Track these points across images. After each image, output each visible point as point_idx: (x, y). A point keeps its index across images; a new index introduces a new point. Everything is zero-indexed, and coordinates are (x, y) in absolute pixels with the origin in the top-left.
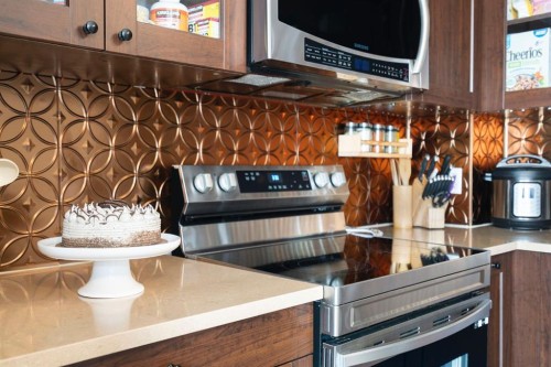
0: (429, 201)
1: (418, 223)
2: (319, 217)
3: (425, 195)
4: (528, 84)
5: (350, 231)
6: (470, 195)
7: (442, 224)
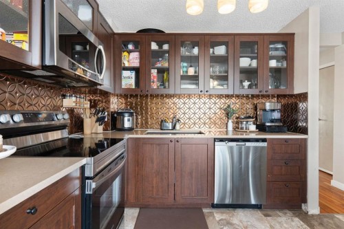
0: (98, 124)
1: (93, 132)
2: (59, 131)
3: (96, 122)
4: (129, 87)
5: (70, 136)
6: (110, 121)
7: (102, 131)
